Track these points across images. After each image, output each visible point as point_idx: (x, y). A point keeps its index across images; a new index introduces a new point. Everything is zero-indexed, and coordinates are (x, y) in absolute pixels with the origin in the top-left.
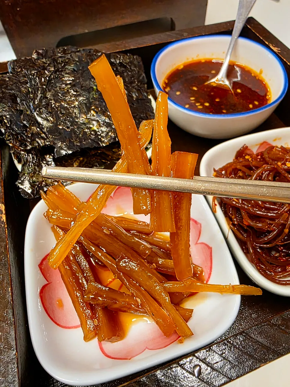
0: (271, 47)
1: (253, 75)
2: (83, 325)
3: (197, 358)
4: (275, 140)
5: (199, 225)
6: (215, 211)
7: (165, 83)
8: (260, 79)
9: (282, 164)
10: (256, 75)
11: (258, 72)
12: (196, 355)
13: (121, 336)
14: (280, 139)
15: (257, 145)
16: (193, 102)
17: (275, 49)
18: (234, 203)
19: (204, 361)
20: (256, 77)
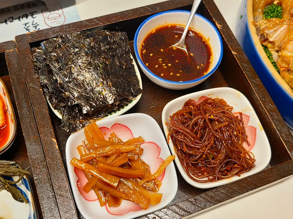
0: (216, 24)
1: (203, 40)
2: (99, 199)
3: (155, 214)
4: (209, 95)
5: (160, 149)
6: (169, 143)
7: (143, 46)
8: (208, 44)
9: (209, 116)
10: (205, 41)
11: (207, 39)
12: (154, 213)
13: (119, 204)
14: (213, 94)
15: (198, 98)
16: (161, 62)
17: (219, 26)
18: (179, 138)
19: (157, 216)
20: (205, 42)
